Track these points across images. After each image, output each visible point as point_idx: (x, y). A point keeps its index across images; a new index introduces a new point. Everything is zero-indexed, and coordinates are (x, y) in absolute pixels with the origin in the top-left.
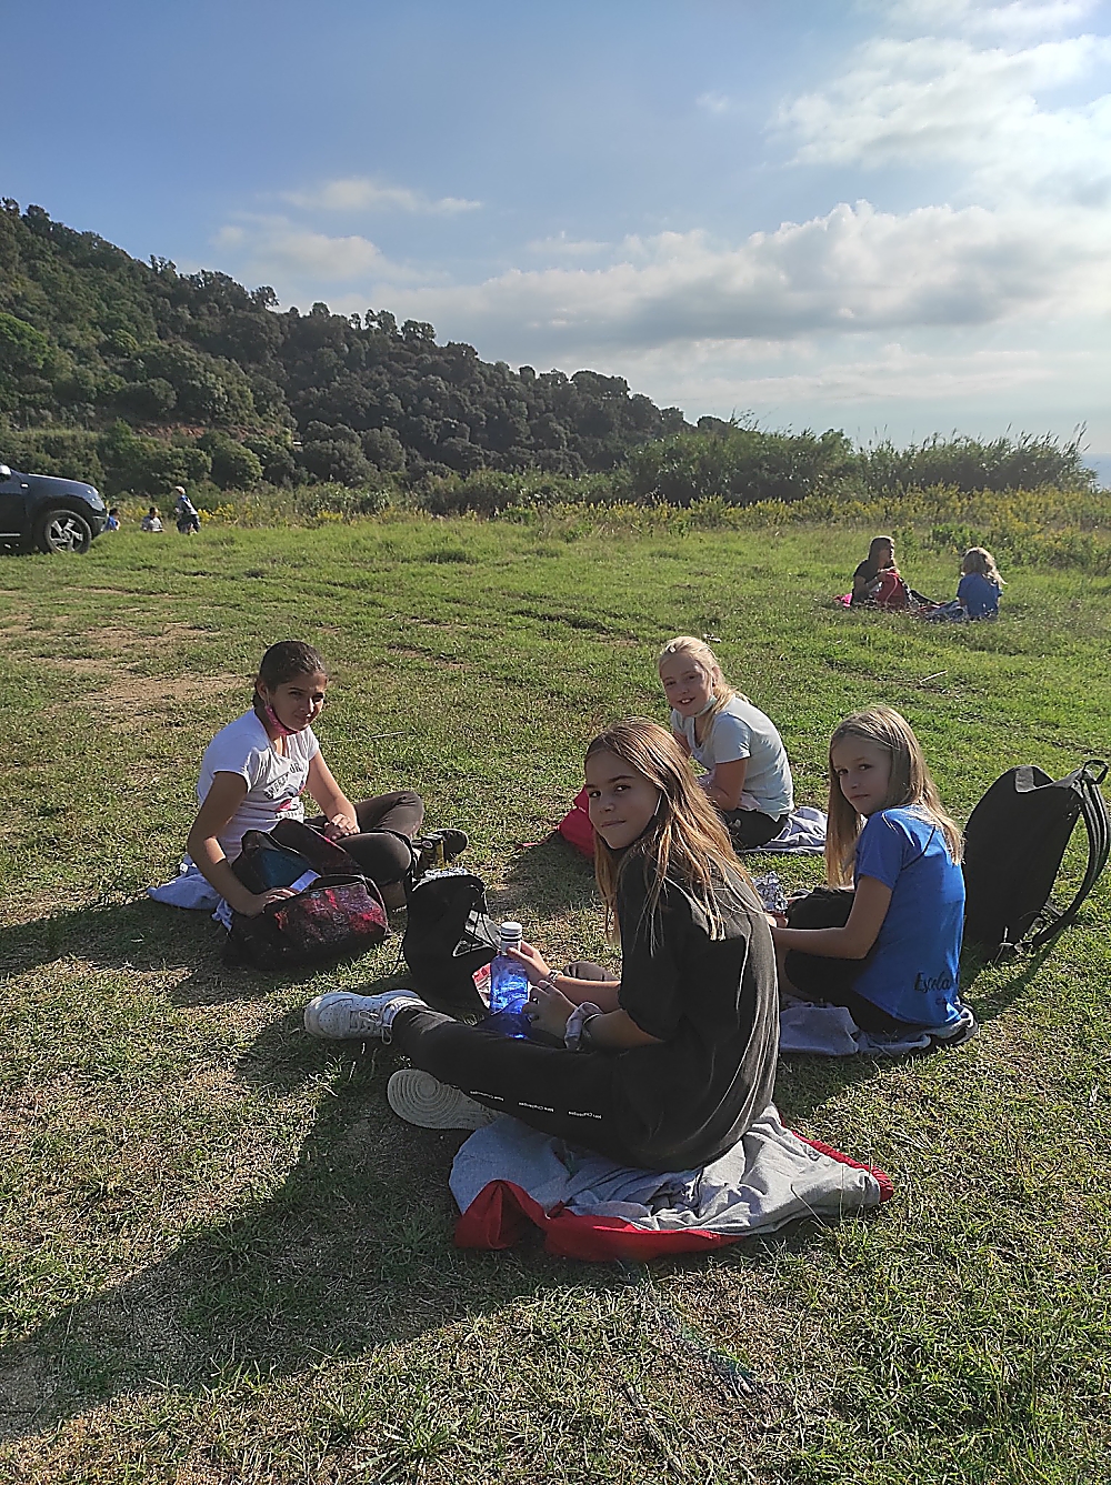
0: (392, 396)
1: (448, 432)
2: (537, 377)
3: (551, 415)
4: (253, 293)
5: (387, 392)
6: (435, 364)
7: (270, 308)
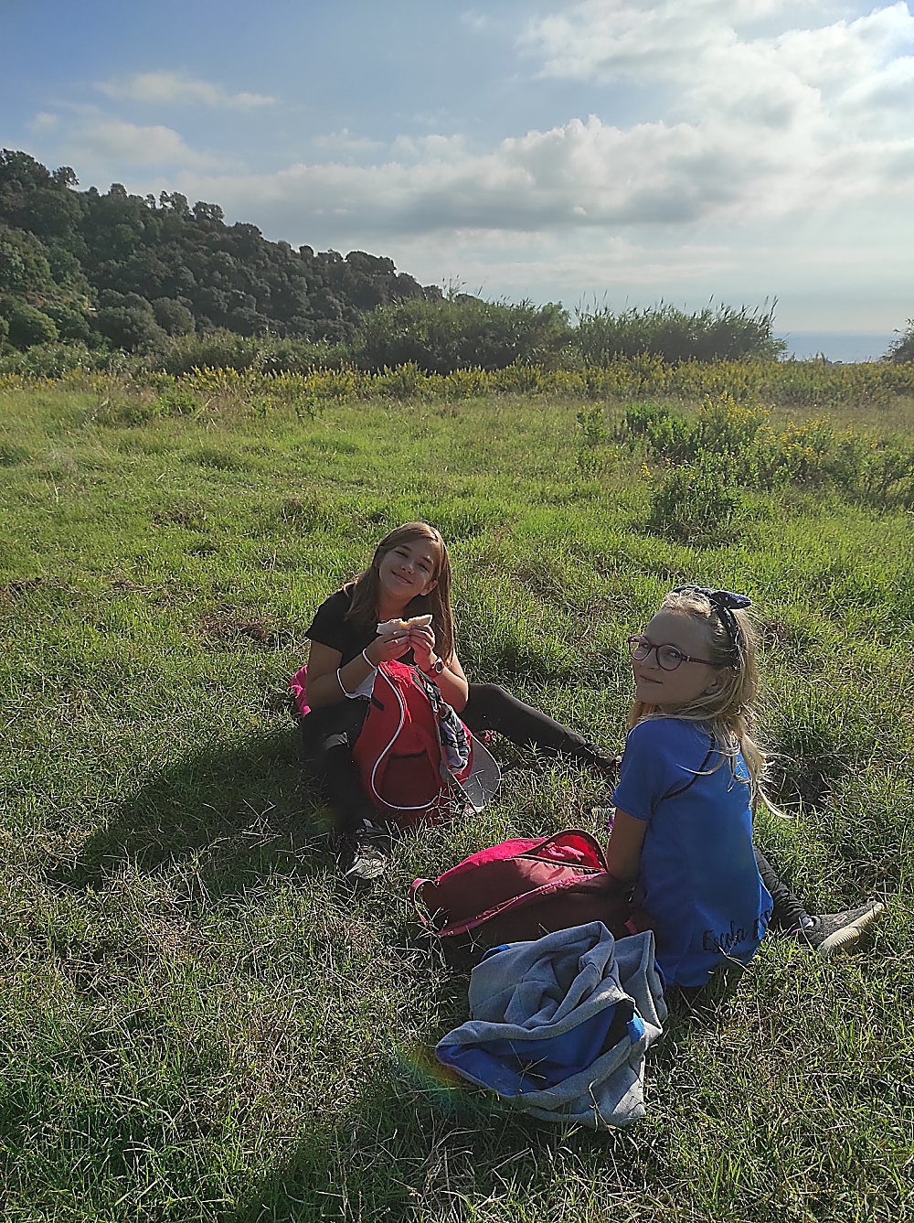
0: (185, 269)
1: (236, 302)
2: (315, 255)
3: (328, 289)
4: (54, 173)
5: (179, 266)
6: (224, 240)
7: (71, 187)
